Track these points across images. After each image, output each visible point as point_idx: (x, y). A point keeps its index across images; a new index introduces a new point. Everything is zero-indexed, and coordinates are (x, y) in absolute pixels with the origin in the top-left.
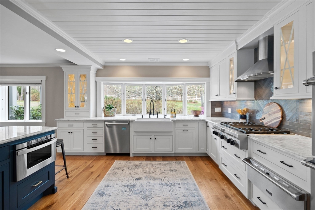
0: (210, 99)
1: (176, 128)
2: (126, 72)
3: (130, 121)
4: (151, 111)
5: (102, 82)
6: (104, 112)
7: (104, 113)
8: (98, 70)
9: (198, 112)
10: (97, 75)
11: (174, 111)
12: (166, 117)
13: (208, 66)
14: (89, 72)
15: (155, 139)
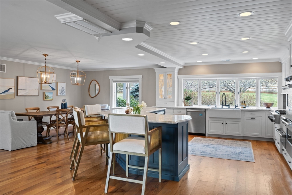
0: (282, 92)
1: (244, 116)
2: (202, 70)
3: (205, 109)
4: (223, 102)
5: (183, 79)
6: (184, 102)
7: (184, 104)
8: (180, 69)
9: (269, 104)
10: (179, 74)
11: (245, 103)
12: (236, 107)
13: (280, 62)
14: (174, 72)
15: (226, 124)
